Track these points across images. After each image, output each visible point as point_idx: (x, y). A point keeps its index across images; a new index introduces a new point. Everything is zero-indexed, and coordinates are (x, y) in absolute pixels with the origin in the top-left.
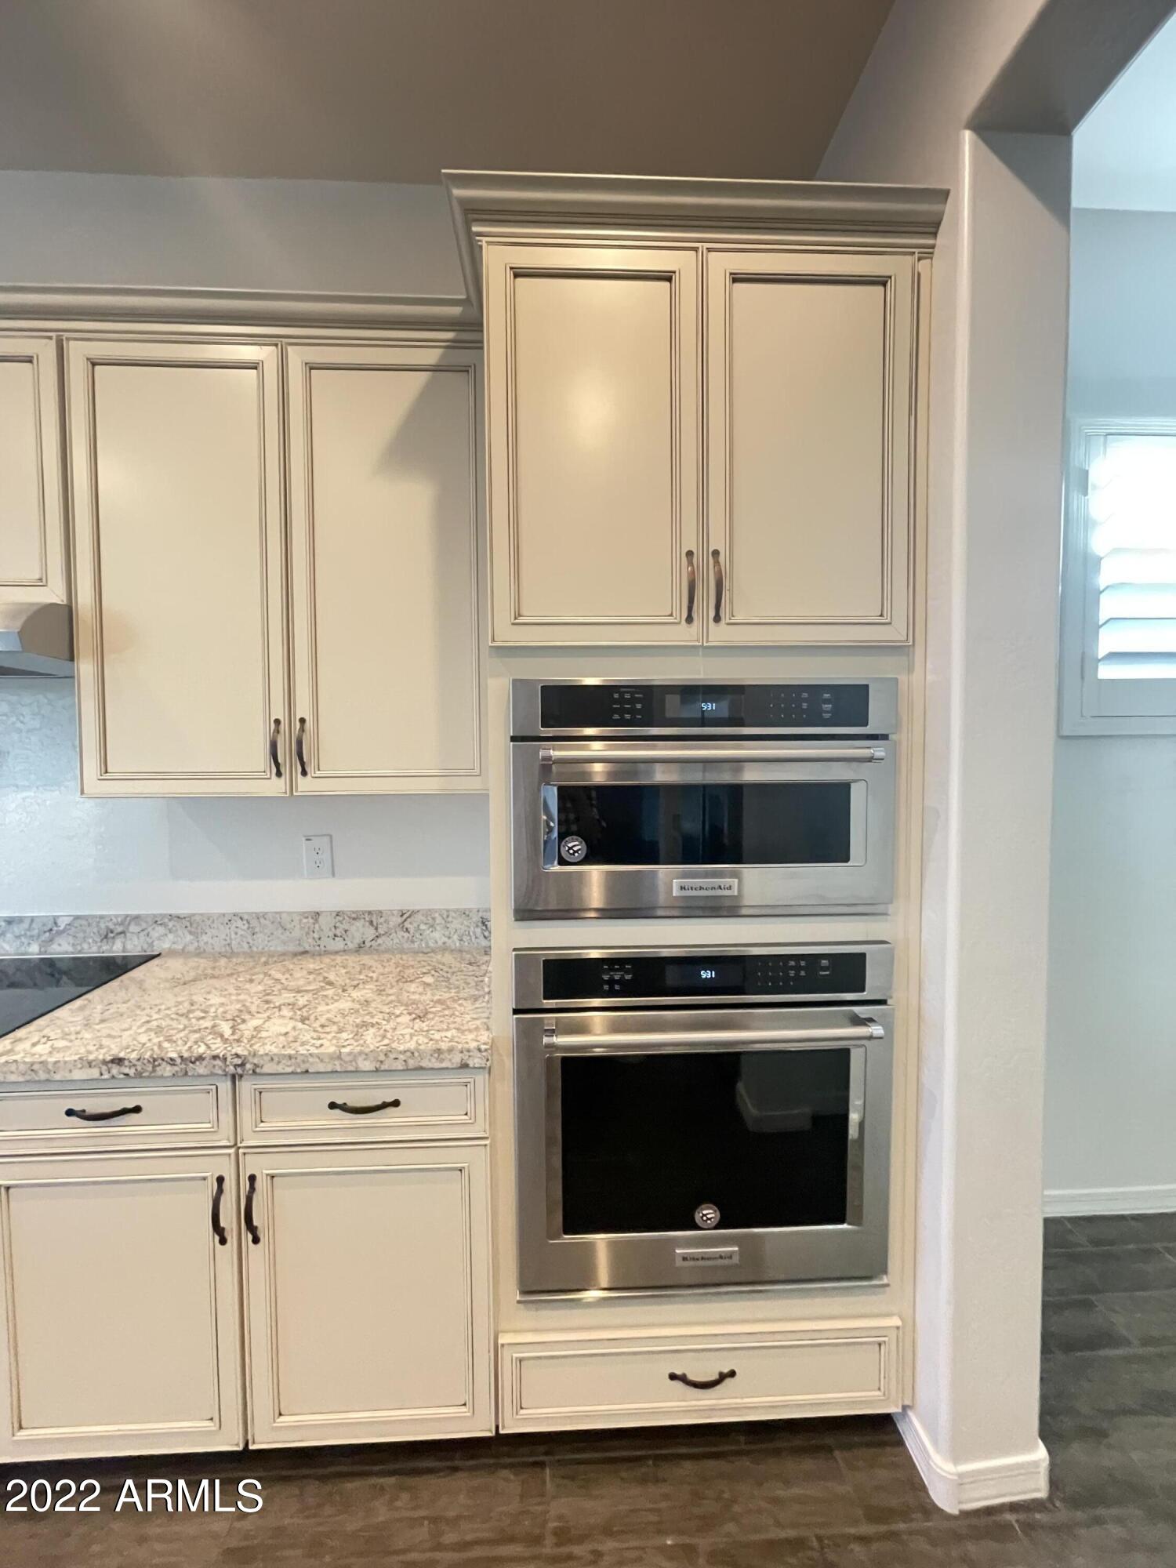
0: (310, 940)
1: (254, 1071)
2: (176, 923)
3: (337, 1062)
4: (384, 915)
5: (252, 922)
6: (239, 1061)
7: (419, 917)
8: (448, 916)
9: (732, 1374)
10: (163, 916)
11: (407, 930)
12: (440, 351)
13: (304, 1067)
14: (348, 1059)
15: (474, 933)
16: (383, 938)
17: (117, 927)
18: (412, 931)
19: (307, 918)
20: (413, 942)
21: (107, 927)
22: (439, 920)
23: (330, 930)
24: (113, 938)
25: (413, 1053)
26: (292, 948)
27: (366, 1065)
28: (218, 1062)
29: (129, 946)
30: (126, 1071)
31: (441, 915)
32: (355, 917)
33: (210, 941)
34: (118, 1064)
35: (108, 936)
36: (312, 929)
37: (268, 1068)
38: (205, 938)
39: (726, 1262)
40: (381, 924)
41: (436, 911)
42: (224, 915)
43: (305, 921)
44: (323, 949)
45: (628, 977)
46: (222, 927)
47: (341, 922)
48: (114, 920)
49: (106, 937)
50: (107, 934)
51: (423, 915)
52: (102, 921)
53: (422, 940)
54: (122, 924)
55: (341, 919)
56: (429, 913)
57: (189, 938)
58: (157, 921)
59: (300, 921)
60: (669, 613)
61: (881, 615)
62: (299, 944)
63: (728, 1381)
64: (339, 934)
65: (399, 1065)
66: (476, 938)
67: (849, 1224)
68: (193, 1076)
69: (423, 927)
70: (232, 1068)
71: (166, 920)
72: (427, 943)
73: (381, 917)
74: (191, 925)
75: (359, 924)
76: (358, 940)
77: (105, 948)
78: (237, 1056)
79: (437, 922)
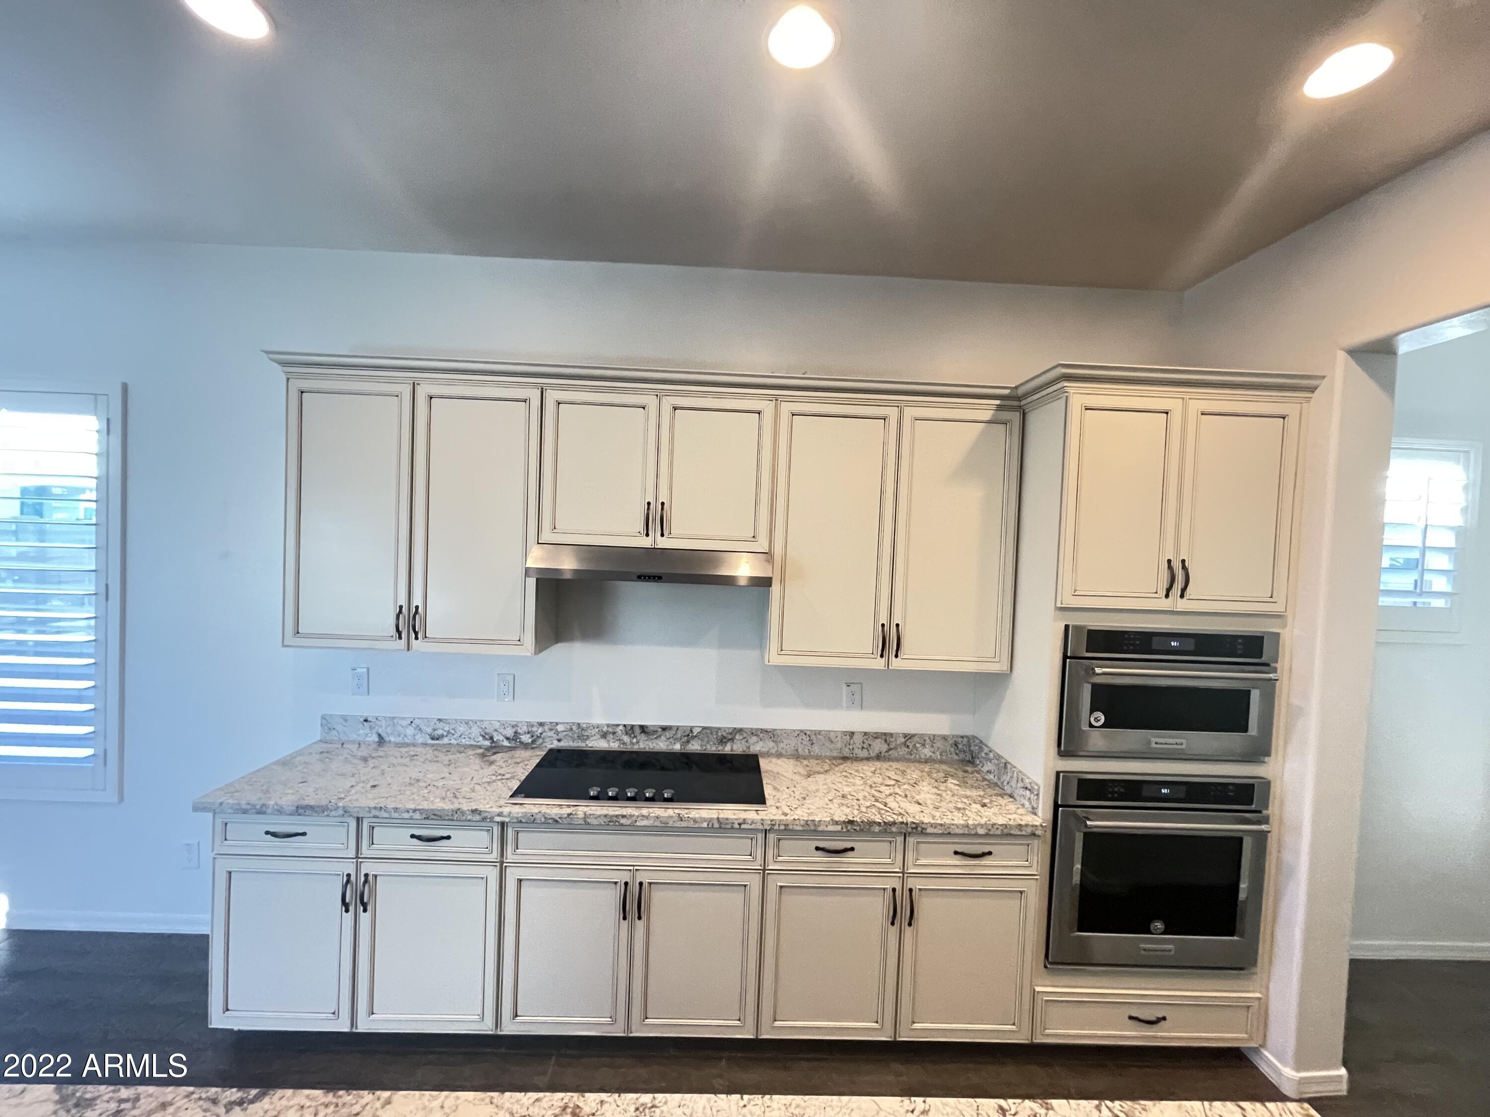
0: (847, 750)
1: (922, 832)
2: (764, 735)
3: (966, 829)
4: (894, 736)
5: (810, 736)
6: (914, 826)
7: (916, 739)
8: (934, 739)
9: (1164, 1019)
10: (757, 730)
11: (908, 747)
12: (993, 411)
13: (948, 831)
14: (972, 827)
15: (950, 751)
16: (893, 751)
17: (729, 735)
18: (911, 747)
19: (846, 735)
20: (911, 754)
21: (722, 735)
22: (928, 741)
23: (860, 744)
24: (726, 742)
25: (1006, 826)
26: (835, 754)
27: (981, 831)
28: (903, 825)
29: (735, 747)
30: (855, 828)
31: (930, 739)
32: (877, 736)
33: (785, 747)
34: (851, 824)
35: (723, 741)
36: (848, 742)
37: (930, 830)
38: (781, 745)
39: (1167, 953)
40: (891, 742)
41: (926, 735)
42: (794, 731)
43: (844, 737)
44: (855, 755)
45: (1122, 790)
46: (793, 738)
47: (867, 739)
48: (727, 731)
49: (721, 741)
50: (722, 739)
51: (918, 737)
52: (719, 731)
53: (916, 754)
54: (731, 733)
55: (867, 737)
56: (922, 736)
57: (772, 744)
58: (753, 732)
59: (842, 737)
60: (1155, 591)
61: (1271, 597)
62: (840, 752)
63: (1163, 1023)
64: (865, 747)
65: (999, 832)
66: (951, 754)
67: (1237, 936)
68: (889, 832)
69: (918, 745)
70: (910, 829)
71: (759, 732)
72: (919, 755)
73: (892, 737)
74: (774, 736)
75: (878, 741)
76: (877, 751)
77: (720, 748)
78: (914, 823)
79: (927, 742)
